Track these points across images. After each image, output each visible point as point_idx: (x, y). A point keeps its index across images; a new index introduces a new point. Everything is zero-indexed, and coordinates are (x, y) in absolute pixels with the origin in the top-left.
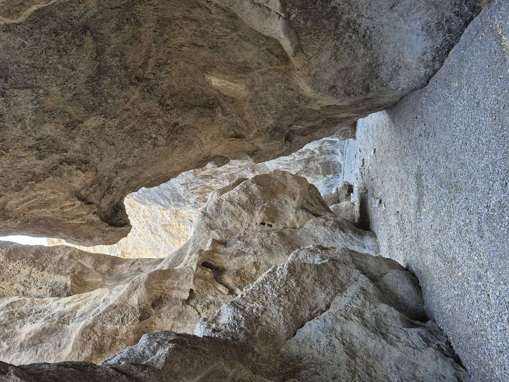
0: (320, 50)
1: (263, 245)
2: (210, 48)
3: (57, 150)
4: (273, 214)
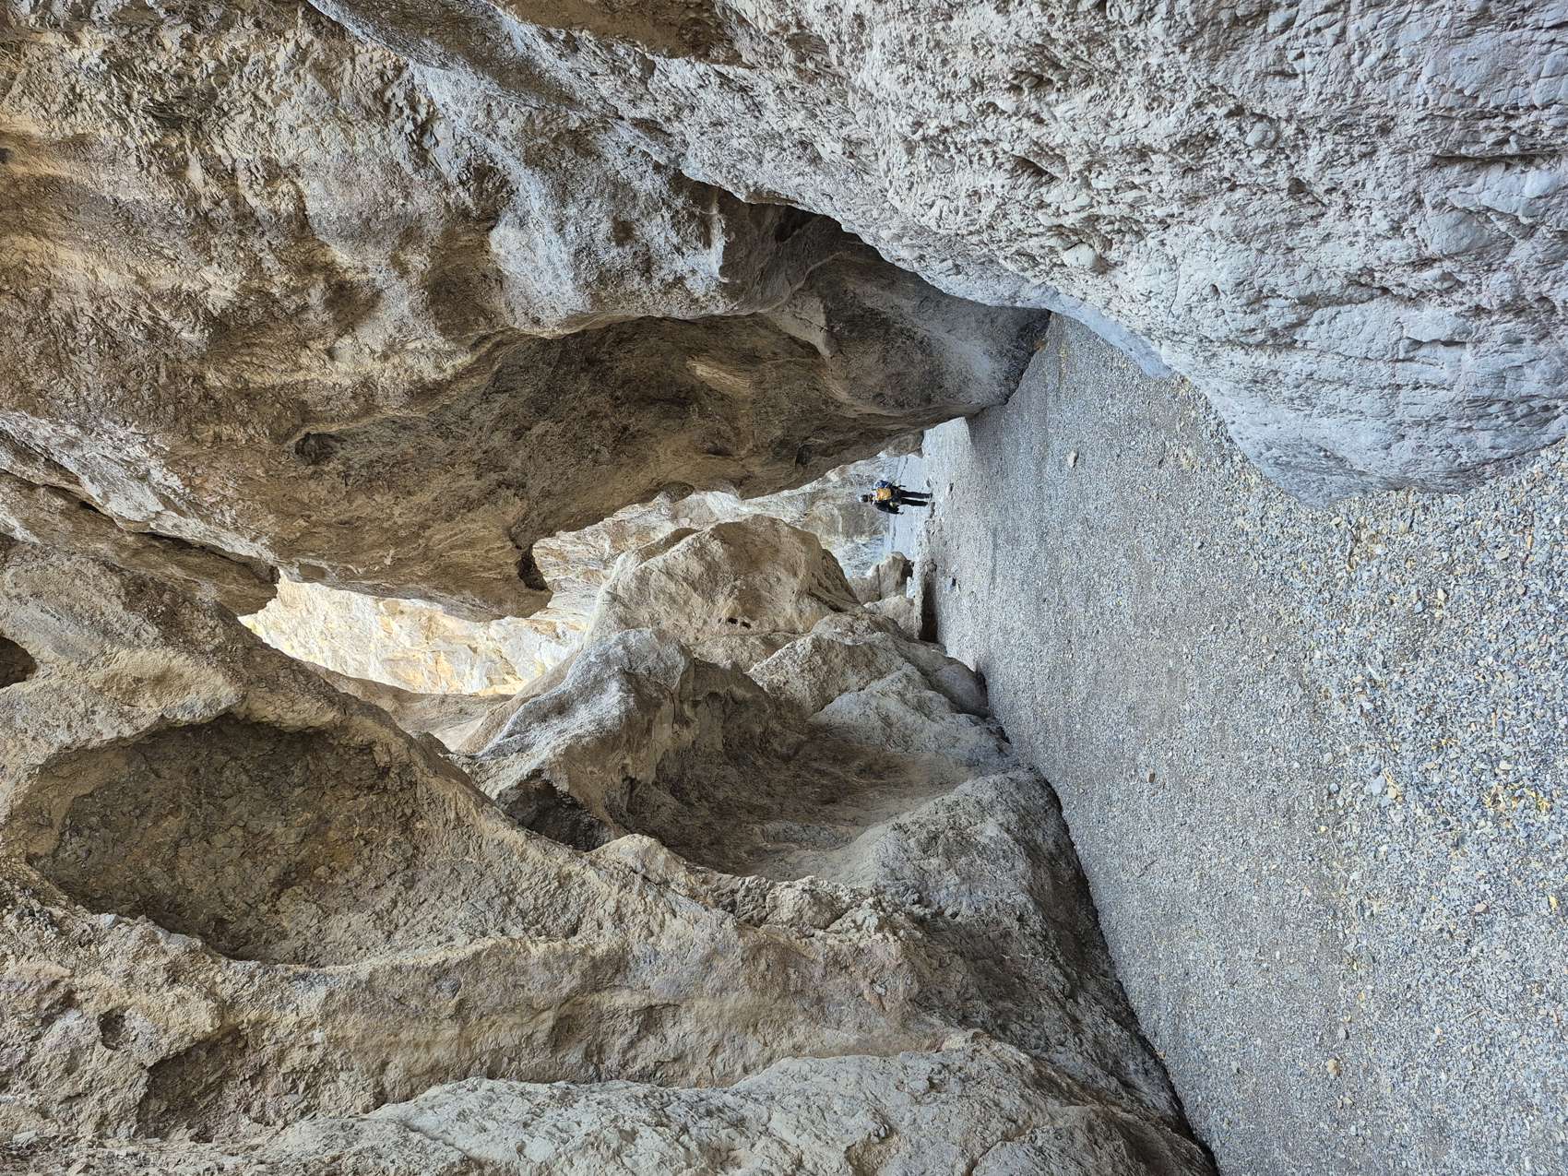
0: (865, 353)
4: (751, 603)
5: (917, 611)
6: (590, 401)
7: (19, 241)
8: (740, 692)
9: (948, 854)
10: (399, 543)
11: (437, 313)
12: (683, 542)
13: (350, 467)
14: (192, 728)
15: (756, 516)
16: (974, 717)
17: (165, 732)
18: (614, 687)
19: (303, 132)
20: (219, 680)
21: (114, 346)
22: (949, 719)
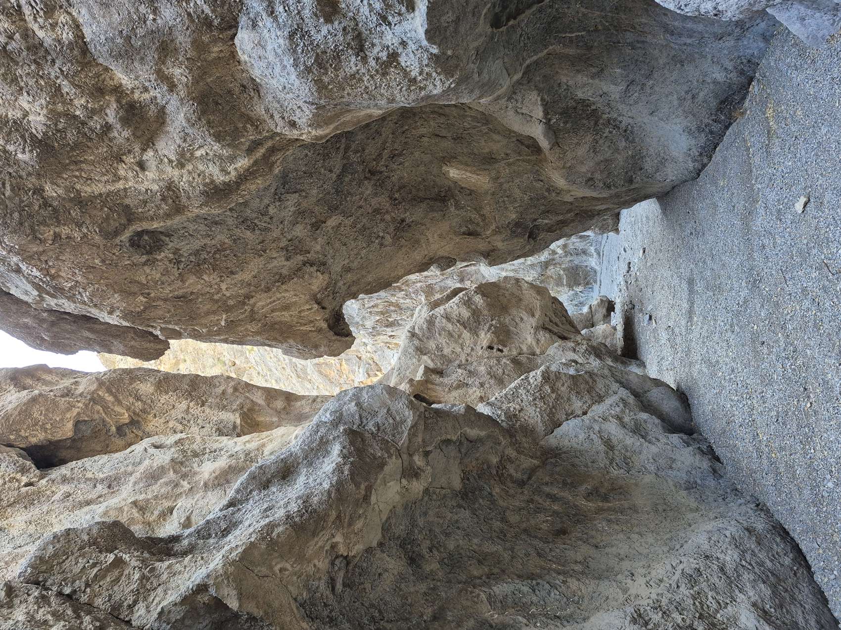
0: (578, 144)
1: (492, 375)
2: (454, 139)
3: (301, 251)
4: (503, 336)
5: (620, 334)
6: (374, 202)
10: (228, 309)
11: (209, 122)
12: (457, 297)
13: (181, 255)
15: (506, 278)
16: (684, 436)
22: (663, 440)
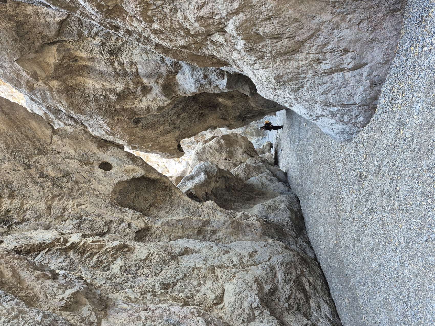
4: (231, 155)
5: (273, 157)
6: (194, 108)
7: (79, 78)
8: (229, 176)
9: (273, 210)
10: (153, 141)
11: (164, 92)
12: (214, 139)
13: (143, 125)
14: (138, 178)
15: (233, 133)
16: (283, 183)
17: (134, 179)
18: (203, 174)
19: (138, 55)
20: (142, 170)
21: (97, 100)
22: (277, 183)
